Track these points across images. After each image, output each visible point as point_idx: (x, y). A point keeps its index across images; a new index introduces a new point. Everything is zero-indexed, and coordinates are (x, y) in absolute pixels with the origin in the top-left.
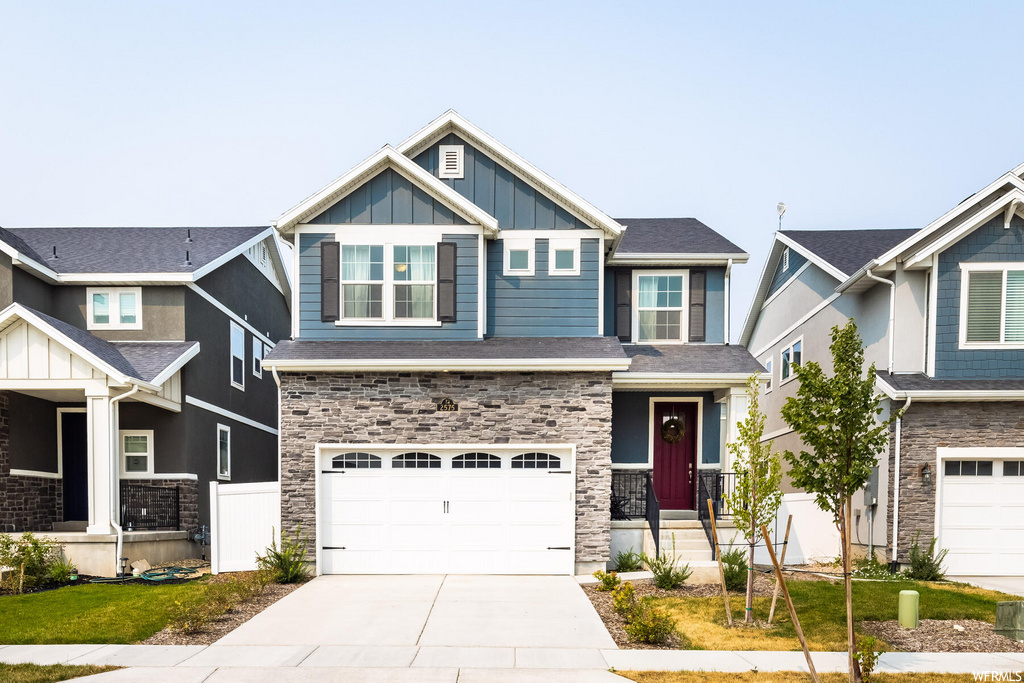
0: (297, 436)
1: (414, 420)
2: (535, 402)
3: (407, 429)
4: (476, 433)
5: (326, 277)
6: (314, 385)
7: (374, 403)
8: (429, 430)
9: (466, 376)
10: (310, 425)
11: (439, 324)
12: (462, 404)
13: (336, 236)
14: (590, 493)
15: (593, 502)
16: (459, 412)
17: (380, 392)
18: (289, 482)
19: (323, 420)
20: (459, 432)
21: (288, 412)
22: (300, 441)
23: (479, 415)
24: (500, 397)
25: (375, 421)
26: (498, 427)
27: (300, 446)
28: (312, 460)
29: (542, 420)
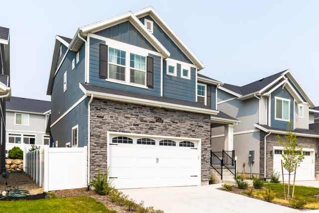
0: (98, 127)
1: (148, 125)
2: (188, 123)
3: (145, 128)
4: (170, 132)
5: (101, 59)
6: (107, 105)
7: (132, 116)
8: (153, 129)
9: (166, 110)
10: (105, 123)
11: (147, 88)
12: (165, 120)
13: (106, 42)
14: (205, 156)
15: (205, 160)
16: (164, 123)
17: (135, 112)
18: (94, 148)
19: (110, 121)
20: (164, 131)
21: (95, 116)
22: (100, 130)
23: (171, 125)
24: (178, 119)
25: (132, 124)
26: (177, 130)
27: (100, 132)
28: (105, 138)
29: (191, 129)
